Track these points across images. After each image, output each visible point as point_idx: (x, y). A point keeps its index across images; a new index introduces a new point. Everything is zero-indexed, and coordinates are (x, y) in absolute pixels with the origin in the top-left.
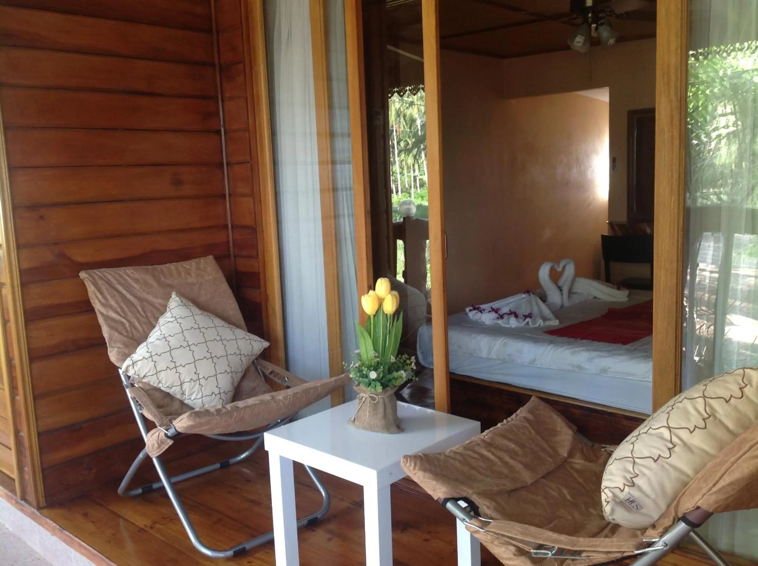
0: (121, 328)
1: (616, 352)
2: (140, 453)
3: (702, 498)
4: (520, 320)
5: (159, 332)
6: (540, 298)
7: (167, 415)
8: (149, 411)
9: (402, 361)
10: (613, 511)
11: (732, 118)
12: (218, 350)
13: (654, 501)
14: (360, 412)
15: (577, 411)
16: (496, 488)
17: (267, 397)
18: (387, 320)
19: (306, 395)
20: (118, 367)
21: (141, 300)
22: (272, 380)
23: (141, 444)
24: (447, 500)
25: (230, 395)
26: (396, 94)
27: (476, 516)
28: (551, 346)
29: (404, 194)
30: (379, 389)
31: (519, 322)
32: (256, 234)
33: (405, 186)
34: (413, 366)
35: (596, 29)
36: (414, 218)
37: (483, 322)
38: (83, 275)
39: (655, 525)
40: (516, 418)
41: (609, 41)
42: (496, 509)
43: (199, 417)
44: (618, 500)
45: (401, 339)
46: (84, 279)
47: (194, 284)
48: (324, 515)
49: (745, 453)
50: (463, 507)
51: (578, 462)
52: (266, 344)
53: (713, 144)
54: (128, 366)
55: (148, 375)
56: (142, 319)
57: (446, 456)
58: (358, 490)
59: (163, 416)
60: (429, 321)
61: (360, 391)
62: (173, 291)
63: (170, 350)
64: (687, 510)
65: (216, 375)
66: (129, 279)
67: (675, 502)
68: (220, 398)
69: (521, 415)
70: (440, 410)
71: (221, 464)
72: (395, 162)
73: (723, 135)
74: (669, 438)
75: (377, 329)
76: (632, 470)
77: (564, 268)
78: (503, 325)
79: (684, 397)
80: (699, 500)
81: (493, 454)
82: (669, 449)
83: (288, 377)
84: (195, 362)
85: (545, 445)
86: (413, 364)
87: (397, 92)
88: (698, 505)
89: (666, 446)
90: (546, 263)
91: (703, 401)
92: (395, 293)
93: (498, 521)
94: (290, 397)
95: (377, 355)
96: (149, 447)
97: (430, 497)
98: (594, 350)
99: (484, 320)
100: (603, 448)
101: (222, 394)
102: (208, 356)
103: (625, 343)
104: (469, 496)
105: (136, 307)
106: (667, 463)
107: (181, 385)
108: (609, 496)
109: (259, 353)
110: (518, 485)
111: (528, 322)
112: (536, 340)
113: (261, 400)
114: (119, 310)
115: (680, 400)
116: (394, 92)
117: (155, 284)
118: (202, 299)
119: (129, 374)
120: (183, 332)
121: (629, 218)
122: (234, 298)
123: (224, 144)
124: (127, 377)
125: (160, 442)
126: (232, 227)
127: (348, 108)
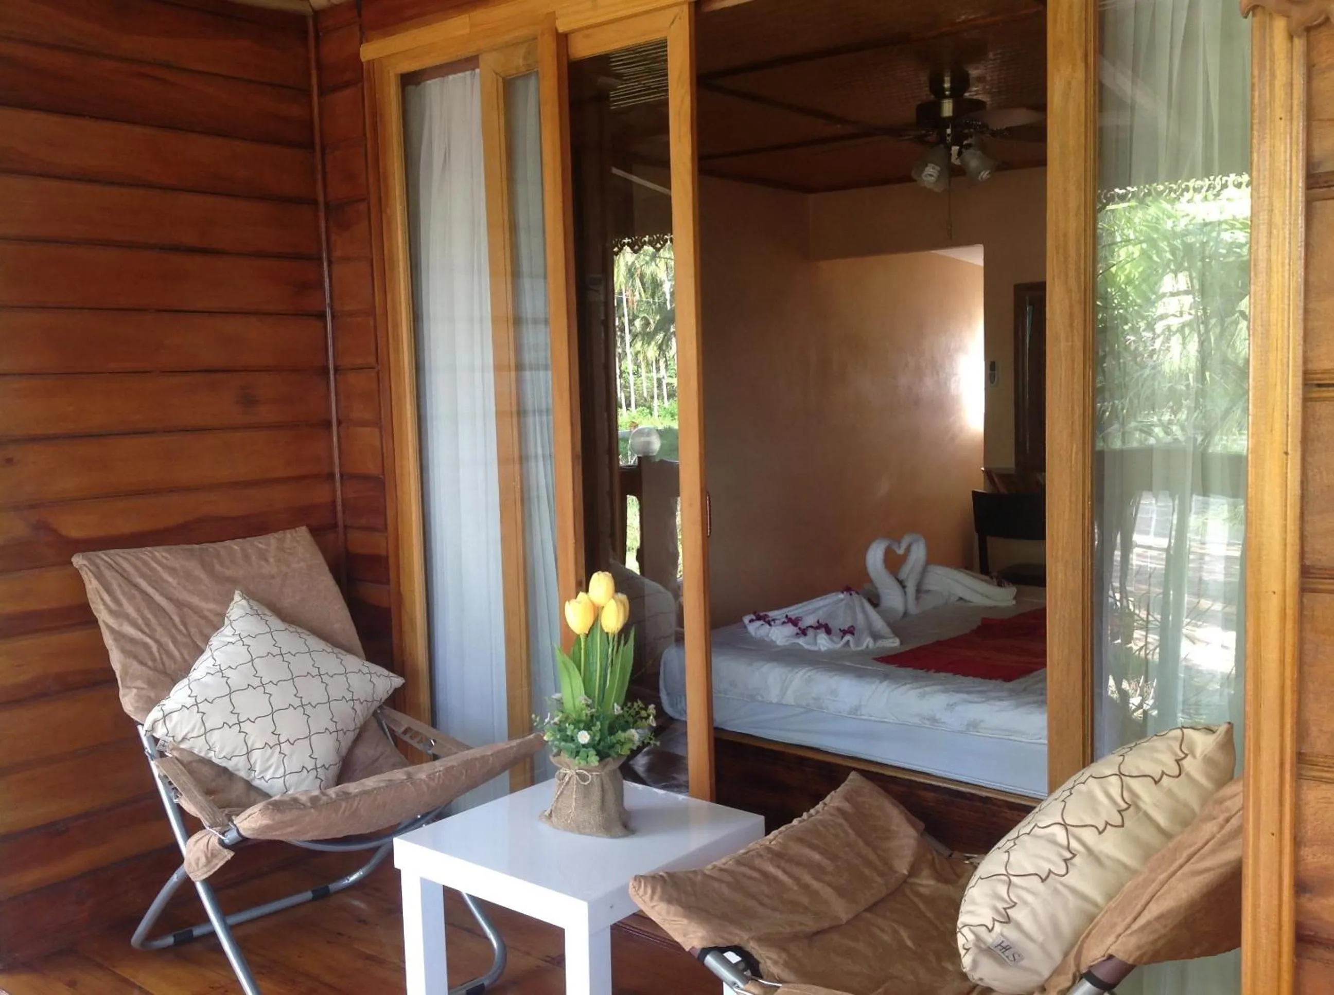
0: (142, 653)
1: (993, 694)
2: (172, 874)
3: (1115, 942)
4: (835, 639)
5: (211, 661)
6: (870, 601)
7: (222, 807)
8: (190, 801)
9: (632, 712)
10: (975, 964)
11: (1188, 300)
12: (314, 691)
13: (1042, 947)
14: (560, 800)
15: (930, 795)
16: (788, 930)
17: (399, 775)
18: (609, 644)
19: (466, 771)
20: (137, 722)
21: (179, 604)
22: (406, 743)
23: (177, 858)
24: (706, 951)
25: (334, 770)
26: (627, 249)
27: (756, 978)
28: (885, 683)
29: (640, 408)
30: (594, 760)
31: (832, 640)
32: (384, 489)
33: (641, 395)
34: (652, 722)
35: (960, 153)
36: (657, 460)
37: (772, 641)
38: (78, 561)
39: (1046, 987)
40: (823, 809)
41: (980, 173)
42: (787, 965)
43: (279, 810)
44: (983, 946)
45: (632, 674)
46: (81, 568)
47: (273, 577)
48: (495, 981)
49: (1181, 867)
50: (734, 962)
51: (926, 883)
52: (398, 681)
53: (1158, 342)
54: (155, 722)
55: (189, 736)
56: (179, 638)
57: (705, 875)
58: (555, 935)
59: (215, 809)
60: (680, 639)
61: (561, 764)
62: (235, 589)
63: (230, 693)
64: (1094, 961)
65: (310, 736)
66: (159, 568)
67: (1076, 948)
68: (316, 777)
69: (832, 805)
70: (697, 796)
71: (313, 891)
72: (626, 354)
73: (1174, 328)
74: (1065, 843)
75: (591, 658)
76: (1006, 896)
77: (908, 549)
78: (806, 647)
79: (1089, 775)
80: (1111, 945)
81: (785, 871)
82: (1066, 861)
83: (437, 740)
84: (273, 713)
85: (872, 857)
86: (651, 717)
87: (628, 244)
88: (1110, 952)
89: (1060, 855)
90: (877, 541)
91: (1119, 782)
92: (622, 597)
93: (790, 985)
94: (439, 775)
95: (590, 702)
96: (190, 864)
97: (677, 946)
98: (958, 691)
99: (773, 638)
100: (968, 858)
101: (319, 770)
102: (297, 702)
103: (1008, 678)
104: (742, 944)
105: (171, 618)
106: (1062, 883)
107: (248, 753)
108: (969, 940)
109: (386, 696)
110: (826, 925)
111: (848, 641)
112: (860, 674)
113: (390, 781)
114: (140, 621)
115: (1083, 779)
116: (624, 244)
117: (203, 576)
118: (286, 603)
119: (157, 735)
120: (252, 660)
121: (1017, 463)
122: (343, 601)
123: (330, 336)
124: (152, 739)
125: (209, 855)
126: (342, 476)
127: (545, 277)
